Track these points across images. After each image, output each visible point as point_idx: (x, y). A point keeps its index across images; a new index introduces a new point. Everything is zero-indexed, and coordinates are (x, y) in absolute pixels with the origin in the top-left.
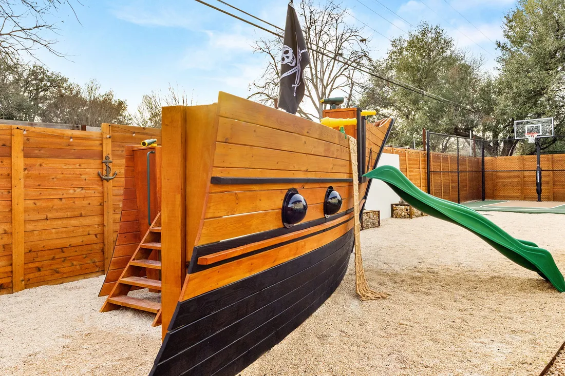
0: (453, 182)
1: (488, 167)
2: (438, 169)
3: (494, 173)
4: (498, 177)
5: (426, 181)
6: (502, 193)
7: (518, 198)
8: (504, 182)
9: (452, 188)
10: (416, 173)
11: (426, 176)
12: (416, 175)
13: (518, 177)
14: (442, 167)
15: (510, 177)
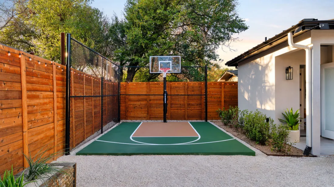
0: (95, 106)
1: (122, 91)
2: (81, 92)
3: (127, 97)
4: (130, 100)
5: (63, 112)
6: (132, 114)
7: (145, 118)
8: (134, 104)
9: (95, 114)
10: (46, 101)
11: (63, 104)
12: (45, 104)
13: (146, 100)
14: (87, 90)
15: (139, 100)
